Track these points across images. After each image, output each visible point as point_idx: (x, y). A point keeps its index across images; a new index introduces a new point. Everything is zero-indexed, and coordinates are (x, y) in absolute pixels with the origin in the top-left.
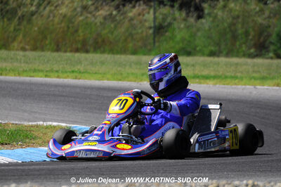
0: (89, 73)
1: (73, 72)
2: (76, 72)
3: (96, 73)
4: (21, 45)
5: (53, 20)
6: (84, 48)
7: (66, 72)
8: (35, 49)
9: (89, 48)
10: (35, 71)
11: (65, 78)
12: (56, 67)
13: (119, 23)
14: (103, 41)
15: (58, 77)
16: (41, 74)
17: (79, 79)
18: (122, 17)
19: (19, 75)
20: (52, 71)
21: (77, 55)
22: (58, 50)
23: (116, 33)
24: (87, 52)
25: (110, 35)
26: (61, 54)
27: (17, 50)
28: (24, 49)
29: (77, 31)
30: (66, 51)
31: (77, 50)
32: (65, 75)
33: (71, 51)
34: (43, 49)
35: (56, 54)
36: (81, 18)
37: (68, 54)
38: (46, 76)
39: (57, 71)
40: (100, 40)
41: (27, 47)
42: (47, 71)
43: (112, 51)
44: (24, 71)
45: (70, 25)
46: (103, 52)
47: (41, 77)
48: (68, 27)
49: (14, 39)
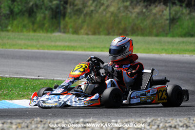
4: (86, 32)
5: (105, 16)
8: (94, 34)
10: (94, 48)
13: (147, 17)
14: (137, 28)
16: (98, 50)
18: (149, 13)
19: (85, 50)
23: (145, 23)
25: (141, 25)
27: (83, 34)
28: (87, 34)
29: (120, 23)
34: (99, 34)
36: (123, 14)
38: (102, 51)
40: (135, 28)
41: (90, 33)
42: (102, 48)
43: (143, 35)
44: (87, 48)
45: (116, 18)
46: (137, 35)
47: (98, 51)
48: (115, 20)
49: (81, 28)
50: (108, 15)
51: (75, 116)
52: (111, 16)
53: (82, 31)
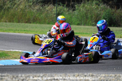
0: (31, 31)
3: (33, 31)
4: (5, 20)
6: (29, 21)
8: (10, 21)
9: (31, 21)
10: (10, 30)
13: (43, 12)
14: (37, 19)
16: (12, 31)
18: (44, 10)
19: (4, 31)
21: (27, 24)
23: (42, 16)
24: (30, 23)
25: (39, 17)
26: (20, 24)
29: (26, 15)
30: (22, 23)
31: (26, 22)
32: (21, 32)
33: (24, 23)
34: (13, 22)
36: (28, 10)
38: (14, 32)
39: (18, 30)
40: (35, 19)
41: (7, 21)
43: (40, 23)
44: (6, 30)
45: (24, 12)
46: (37, 23)
48: (23, 13)
50: (19, 10)
52: (21, 11)
53: (3, 19)
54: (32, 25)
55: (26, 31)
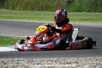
0: (44, 18)
1: (38, 18)
2: (39, 18)
3: (46, 18)
4: (19, 8)
6: (42, 9)
7: (35, 18)
8: (24, 10)
9: (44, 9)
10: (24, 18)
11: (35, 20)
12: (32, 16)
15: (33, 20)
16: (26, 19)
17: (40, 20)
19: (18, 19)
20: (30, 18)
21: (39, 12)
22: (32, 10)
23: (53, 4)
24: (43, 11)
25: (51, 5)
26: (34, 11)
27: (18, 10)
28: (20, 10)
29: (39, 3)
30: (35, 11)
31: (39, 10)
33: (37, 10)
34: (27, 10)
35: (32, 12)
37: (36, 12)
38: (28, 19)
39: (32, 18)
40: (48, 6)
41: (21, 9)
43: (52, 10)
44: (20, 18)
46: (49, 11)
49: (17, 6)
51: (12, 57)
53: (17, 8)
54: (44, 12)
55: (39, 19)
